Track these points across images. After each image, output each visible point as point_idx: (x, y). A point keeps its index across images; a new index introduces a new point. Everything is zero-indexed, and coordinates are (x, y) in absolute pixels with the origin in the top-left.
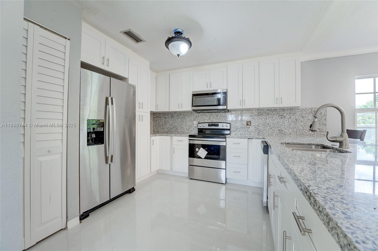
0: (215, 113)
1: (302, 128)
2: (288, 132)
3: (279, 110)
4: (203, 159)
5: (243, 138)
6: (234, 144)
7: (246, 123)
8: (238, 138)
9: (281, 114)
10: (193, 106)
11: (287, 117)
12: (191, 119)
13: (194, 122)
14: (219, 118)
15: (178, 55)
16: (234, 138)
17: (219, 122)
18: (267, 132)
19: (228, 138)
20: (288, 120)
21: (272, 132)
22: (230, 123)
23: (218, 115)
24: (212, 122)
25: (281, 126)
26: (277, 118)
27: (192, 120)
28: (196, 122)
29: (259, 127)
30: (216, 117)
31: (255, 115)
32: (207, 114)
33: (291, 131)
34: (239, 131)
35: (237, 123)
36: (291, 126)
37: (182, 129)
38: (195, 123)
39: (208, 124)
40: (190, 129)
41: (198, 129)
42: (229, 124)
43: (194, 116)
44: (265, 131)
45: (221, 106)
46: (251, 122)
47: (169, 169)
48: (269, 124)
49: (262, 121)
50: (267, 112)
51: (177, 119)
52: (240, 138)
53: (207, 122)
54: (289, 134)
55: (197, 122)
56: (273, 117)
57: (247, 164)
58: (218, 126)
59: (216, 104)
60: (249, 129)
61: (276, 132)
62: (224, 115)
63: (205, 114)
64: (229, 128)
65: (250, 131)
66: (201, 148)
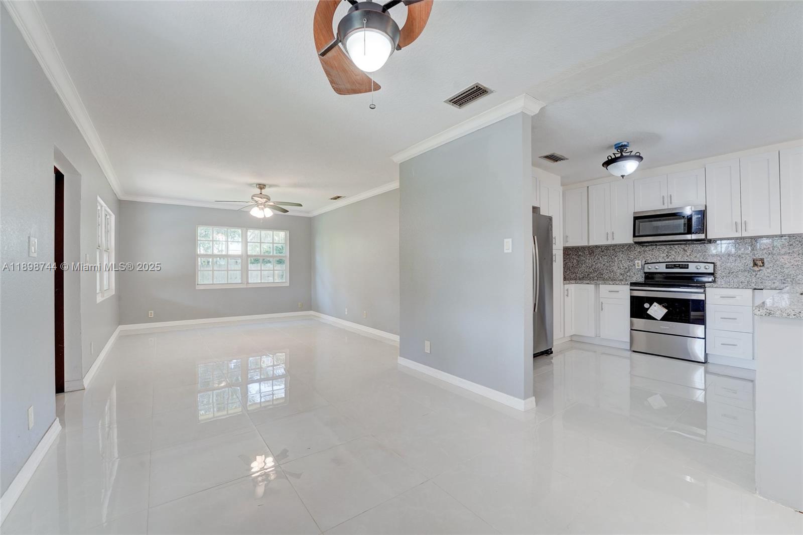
0: (679, 245)
4: (658, 320)
5: (741, 287)
6: (721, 297)
7: (752, 262)
8: (731, 288)
10: (634, 236)
12: (630, 256)
13: (636, 262)
14: (688, 254)
15: (623, 176)
16: (723, 288)
17: (689, 260)
19: (709, 287)
22: (713, 263)
23: (686, 248)
24: (674, 261)
27: (631, 258)
28: (640, 262)
29: (785, 270)
30: (682, 252)
32: (664, 247)
34: (735, 276)
35: (731, 262)
37: (612, 273)
38: (639, 263)
39: (666, 265)
40: (628, 274)
41: (645, 273)
42: (713, 265)
43: (635, 252)
45: (693, 235)
46: (765, 260)
47: (592, 334)
51: (601, 257)
52: (735, 288)
53: (663, 261)
55: (642, 261)
57: (751, 331)
58: (688, 268)
59: (682, 231)
60: (759, 273)
62: (699, 248)
63: (658, 247)
64: (712, 272)
65: (761, 276)
66: (655, 304)
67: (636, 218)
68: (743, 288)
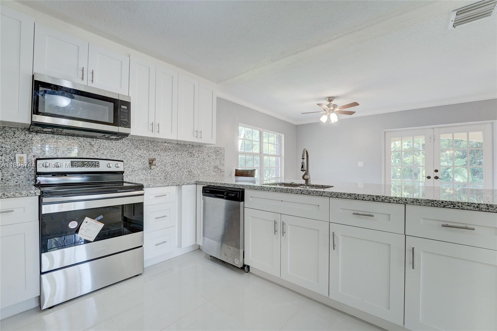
1: (208, 169)
2: (197, 173)
3: (189, 146)
4: (91, 242)
5: (170, 185)
6: (155, 197)
7: (148, 162)
8: (164, 186)
9: (190, 151)
11: (196, 154)
12: (4, 145)
13: (18, 156)
16: (157, 187)
17: (96, 157)
18: (176, 175)
20: (196, 158)
21: (181, 174)
22: (123, 161)
24: (79, 157)
25: (191, 166)
26: (186, 156)
27: (6, 149)
28: (25, 156)
29: (167, 168)
31: (162, 150)
33: (199, 172)
34: (136, 174)
35: (134, 161)
36: (199, 167)
39: (72, 162)
43: (14, 140)
44: (173, 173)
45: (120, 128)
46: (156, 160)
48: (178, 164)
49: (170, 158)
50: (176, 146)
52: (166, 186)
54: (198, 176)
55: (28, 155)
56: (183, 155)
59: (108, 121)
60: (152, 171)
61: (185, 173)
64: (123, 170)
65: (154, 174)
66: (87, 219)
67: (37, 84)
68: (171, 185)
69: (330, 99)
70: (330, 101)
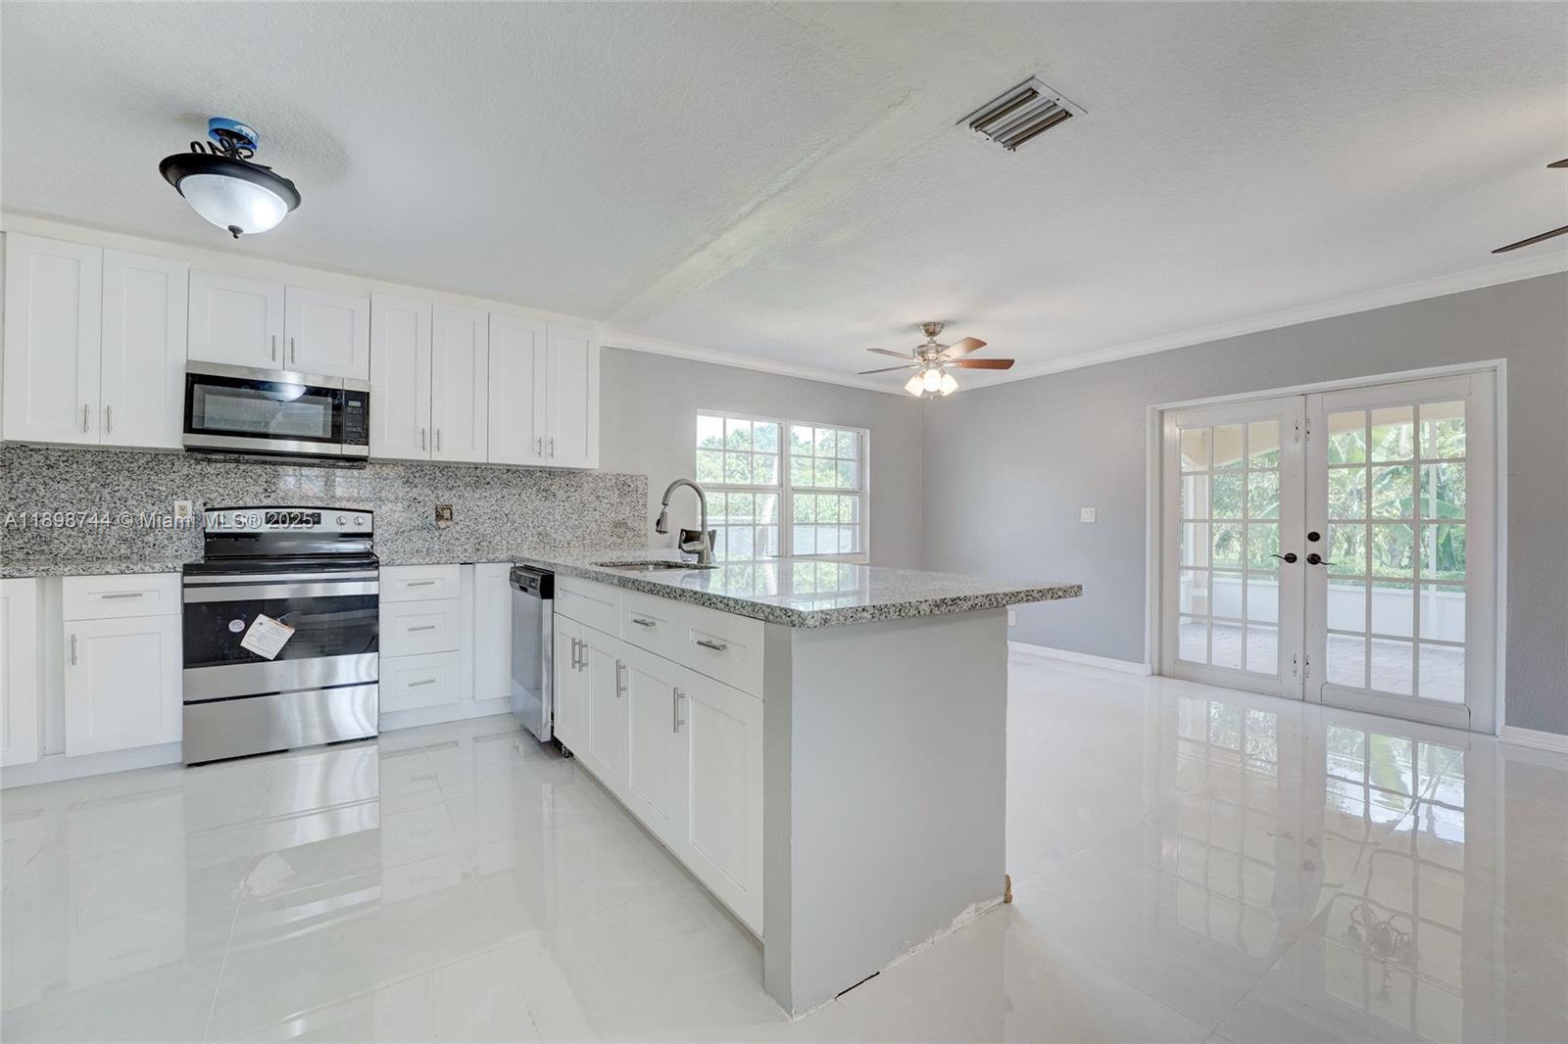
1: (596, 528)
2: (562, 539)
3: (539, 474)
4: (269, 660)
5: (443, 561)
6: (410, 585)
7: (434, 512)
8: (427, 564)
9: (545, 485)
10: (189, 428)
11: (561, 494)
12: (156, 486)
13: (177, 504)
15: (235, 231)
16: (412, 564)
17: (322, 505)
18: (504, 542)
19: (387, 565)
20: (561, 503)
21: (519, 541)
22: (371, 512)
24: (282, 504)
25: (545, 521)
26: (533, 497)
27: (160, 491)
28: (189, 504)
29: (480, 526)
31: (467, 485)
32: (258, 469)
33: (569, 537)
34: (406, 540)
35: (399, 512)
36: (570, 523)
37: (89, 538)
38: (185, 509)
39: (267, 513)
40: (150, 539)
41: (207, 535)
42: (370, 515)
43: (173, 476)
44: (498, 538)
45: (344, 446)
46: (454, 509)
47: (30, 757)
48: (510, 517)
49: (488, 505)
50: (505, 476)
51: (45, 484)
52: (434, 563)
53: (256, 503)
54: (566, 545)
55: (194, 502)
56: (523, 496)
58: (319, 522)
60: (444, 533)
61: (531, 539)
63: (242, 467)
64: (370, 531)
65: (447, 538)
66: (261, 618)
67: (193, 380)
68: (446, 563)
69: (931, 330)
70: (932, 334)
